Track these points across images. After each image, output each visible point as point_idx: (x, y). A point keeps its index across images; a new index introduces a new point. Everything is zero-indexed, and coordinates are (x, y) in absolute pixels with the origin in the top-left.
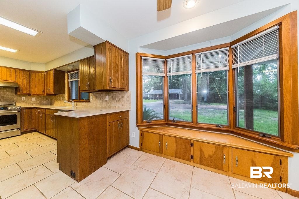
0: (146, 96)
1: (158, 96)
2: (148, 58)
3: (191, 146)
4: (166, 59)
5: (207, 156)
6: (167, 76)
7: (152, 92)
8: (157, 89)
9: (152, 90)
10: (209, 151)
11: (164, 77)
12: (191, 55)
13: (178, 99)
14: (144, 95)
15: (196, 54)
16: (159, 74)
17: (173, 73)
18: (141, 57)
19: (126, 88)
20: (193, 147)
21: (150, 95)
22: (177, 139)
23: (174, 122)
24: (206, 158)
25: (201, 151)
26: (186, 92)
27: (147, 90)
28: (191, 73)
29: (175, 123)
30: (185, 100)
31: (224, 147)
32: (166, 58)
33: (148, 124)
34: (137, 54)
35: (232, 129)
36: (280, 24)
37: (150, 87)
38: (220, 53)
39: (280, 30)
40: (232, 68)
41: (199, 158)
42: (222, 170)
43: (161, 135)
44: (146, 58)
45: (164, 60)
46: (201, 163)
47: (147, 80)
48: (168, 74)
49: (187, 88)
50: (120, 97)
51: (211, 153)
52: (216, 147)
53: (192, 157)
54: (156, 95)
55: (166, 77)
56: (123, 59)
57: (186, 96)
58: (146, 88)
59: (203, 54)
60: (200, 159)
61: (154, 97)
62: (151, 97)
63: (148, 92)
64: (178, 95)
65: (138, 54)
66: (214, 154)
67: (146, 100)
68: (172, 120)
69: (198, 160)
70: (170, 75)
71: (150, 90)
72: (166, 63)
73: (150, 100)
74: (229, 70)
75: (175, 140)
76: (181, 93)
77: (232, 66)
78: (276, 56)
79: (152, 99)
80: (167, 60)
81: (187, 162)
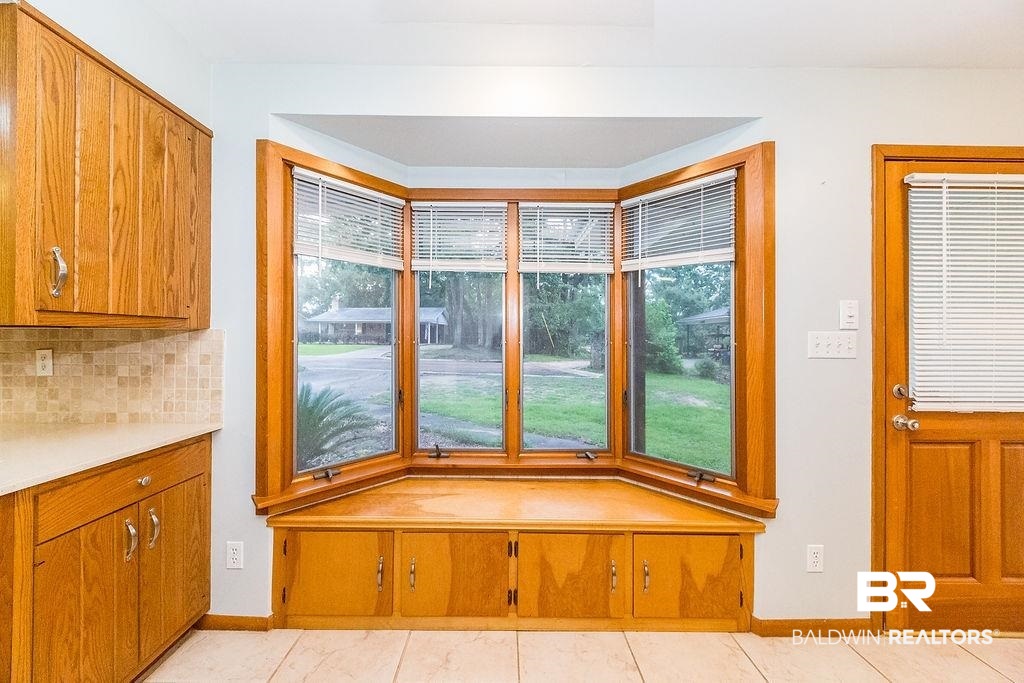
0: (310, 329)
1: (358, 331)
2: (325, 178)
3: (510, 554)
4: (408, 201)
5: (560, 579)
6: (413, 273)
7: (335, 313)
8: (357, 305)
9: (335, 306)
10: (568, 561)
11: (400, 272)
12: (505, 204)
13: (433, 341)
14: (300, 326)
15: (521, 204)
16: (380, 261)
17: (437, 262)
18: (289, 165)
19: (192, 313)
20: (516, 555)
21: (326, 324)
22: (456, 535)
23: (438, 457)
24: (560, 586)
25: (544, 566)
26: (459, 318)
27: (315, 307)
28: (504, 270)
29: (443, 462)
30: (454, 347)
31: (610, 535)
32: (409, 195)
33: (323, 485)
34: (262, 146)
35: (618, 463)
36: (740, 168)
37: (327, 295)
38: (589, 215)
39: (738, 181)
40: (623, 270)
41: (537, 595)
42: (607, 616)
43: (386, 533)
44: (317, 176)
45: (403, 202)
46: (545, 611)
47: (314, 267)
48: (419, 265)
49: (461, 306)
50: (151, 363)
51: (576, 566)
52: (588, 541)
53: (513, 597)
54: (351, 326)
55: (407, 275)
56: (171, 156)
57: (458, 331)
58: (308, 298)
59: (543, 210)
60: (540, 595)
61: (345, 334)
62: (331, 331)
63: (316, 313)
64: (433, 328)
65: (270, 150)
66: (583, 568)
67: (308, 346)
68: (431, 451)
69: (534, 604)
70: (426, 269)
71: (326, 306)
72: (406, 214)
73: (329, 346)
74: (612, 276)
75: (447, 542)
76: (443, 321)
77: (623, 263)
78: (728, 254)
79: (335, 341)
80: (413, 204)
81: (492, 621)
